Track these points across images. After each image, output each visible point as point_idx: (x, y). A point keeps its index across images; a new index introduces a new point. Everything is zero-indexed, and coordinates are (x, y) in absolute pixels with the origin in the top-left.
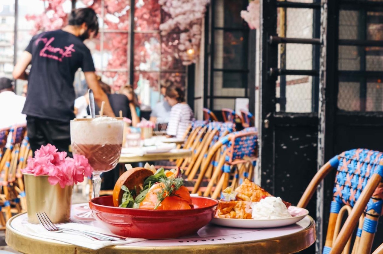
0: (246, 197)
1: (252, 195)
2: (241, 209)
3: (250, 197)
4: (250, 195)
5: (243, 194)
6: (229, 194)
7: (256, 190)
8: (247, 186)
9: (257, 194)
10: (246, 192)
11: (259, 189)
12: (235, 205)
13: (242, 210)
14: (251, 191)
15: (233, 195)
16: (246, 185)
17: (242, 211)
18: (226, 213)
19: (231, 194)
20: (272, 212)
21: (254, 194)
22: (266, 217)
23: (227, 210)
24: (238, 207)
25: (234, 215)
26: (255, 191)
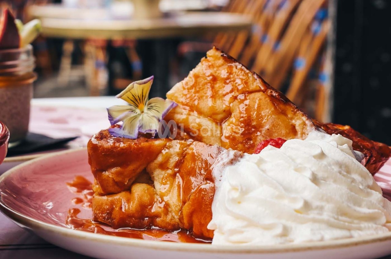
0: (207, 124)
1: (228, 114)
2: (174, 176)
3: (219, 122)
4: (220, 117)
5: (192, 108)
6: (138, 111)
7: (247, 92)
8: (215, 79)
9: (248, 110)
10: (208, 103)
11: (259, 91)
12: (153, 154)
13: (179, 179)
14: (228, 98)
15: (152, 113)
16: (208, 72)
17: (179, 186)
18: (111, 189)
19: (145, 109)
20: (299, 205)
21: (239, 110)
22: (268, 228)
23: (118, 179)
24: (163, 166)
25: (146, 199)
26: (241, 97)
